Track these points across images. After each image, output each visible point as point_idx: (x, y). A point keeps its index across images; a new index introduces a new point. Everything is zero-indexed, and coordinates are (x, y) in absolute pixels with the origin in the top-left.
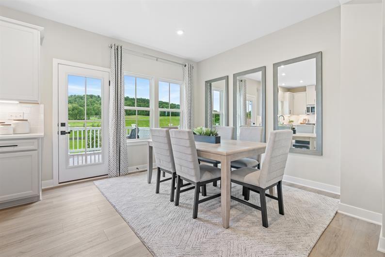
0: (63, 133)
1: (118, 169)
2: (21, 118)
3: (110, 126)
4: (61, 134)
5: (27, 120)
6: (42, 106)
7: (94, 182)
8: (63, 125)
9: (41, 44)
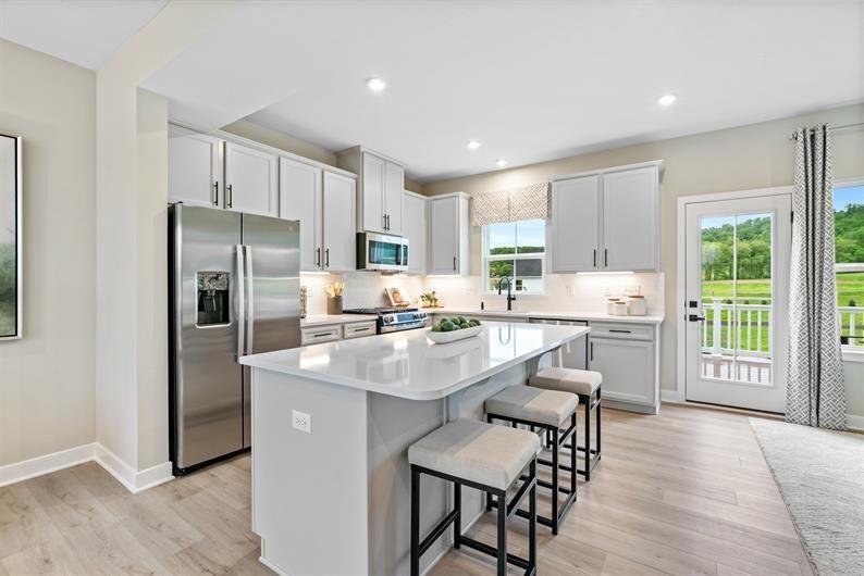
0: (694, 318)
1: (814, 411)
2: (637, 294)
3: (792, 312)
4: (691, 320)
5: (642, 297)
6: (662, 274)
7: (750, 418)
8: (693, 304)
9: (661, 181)
